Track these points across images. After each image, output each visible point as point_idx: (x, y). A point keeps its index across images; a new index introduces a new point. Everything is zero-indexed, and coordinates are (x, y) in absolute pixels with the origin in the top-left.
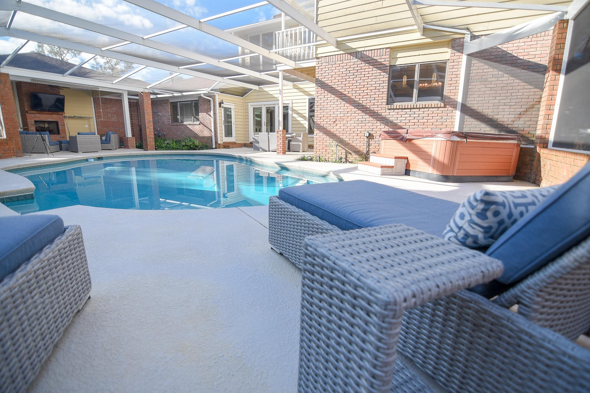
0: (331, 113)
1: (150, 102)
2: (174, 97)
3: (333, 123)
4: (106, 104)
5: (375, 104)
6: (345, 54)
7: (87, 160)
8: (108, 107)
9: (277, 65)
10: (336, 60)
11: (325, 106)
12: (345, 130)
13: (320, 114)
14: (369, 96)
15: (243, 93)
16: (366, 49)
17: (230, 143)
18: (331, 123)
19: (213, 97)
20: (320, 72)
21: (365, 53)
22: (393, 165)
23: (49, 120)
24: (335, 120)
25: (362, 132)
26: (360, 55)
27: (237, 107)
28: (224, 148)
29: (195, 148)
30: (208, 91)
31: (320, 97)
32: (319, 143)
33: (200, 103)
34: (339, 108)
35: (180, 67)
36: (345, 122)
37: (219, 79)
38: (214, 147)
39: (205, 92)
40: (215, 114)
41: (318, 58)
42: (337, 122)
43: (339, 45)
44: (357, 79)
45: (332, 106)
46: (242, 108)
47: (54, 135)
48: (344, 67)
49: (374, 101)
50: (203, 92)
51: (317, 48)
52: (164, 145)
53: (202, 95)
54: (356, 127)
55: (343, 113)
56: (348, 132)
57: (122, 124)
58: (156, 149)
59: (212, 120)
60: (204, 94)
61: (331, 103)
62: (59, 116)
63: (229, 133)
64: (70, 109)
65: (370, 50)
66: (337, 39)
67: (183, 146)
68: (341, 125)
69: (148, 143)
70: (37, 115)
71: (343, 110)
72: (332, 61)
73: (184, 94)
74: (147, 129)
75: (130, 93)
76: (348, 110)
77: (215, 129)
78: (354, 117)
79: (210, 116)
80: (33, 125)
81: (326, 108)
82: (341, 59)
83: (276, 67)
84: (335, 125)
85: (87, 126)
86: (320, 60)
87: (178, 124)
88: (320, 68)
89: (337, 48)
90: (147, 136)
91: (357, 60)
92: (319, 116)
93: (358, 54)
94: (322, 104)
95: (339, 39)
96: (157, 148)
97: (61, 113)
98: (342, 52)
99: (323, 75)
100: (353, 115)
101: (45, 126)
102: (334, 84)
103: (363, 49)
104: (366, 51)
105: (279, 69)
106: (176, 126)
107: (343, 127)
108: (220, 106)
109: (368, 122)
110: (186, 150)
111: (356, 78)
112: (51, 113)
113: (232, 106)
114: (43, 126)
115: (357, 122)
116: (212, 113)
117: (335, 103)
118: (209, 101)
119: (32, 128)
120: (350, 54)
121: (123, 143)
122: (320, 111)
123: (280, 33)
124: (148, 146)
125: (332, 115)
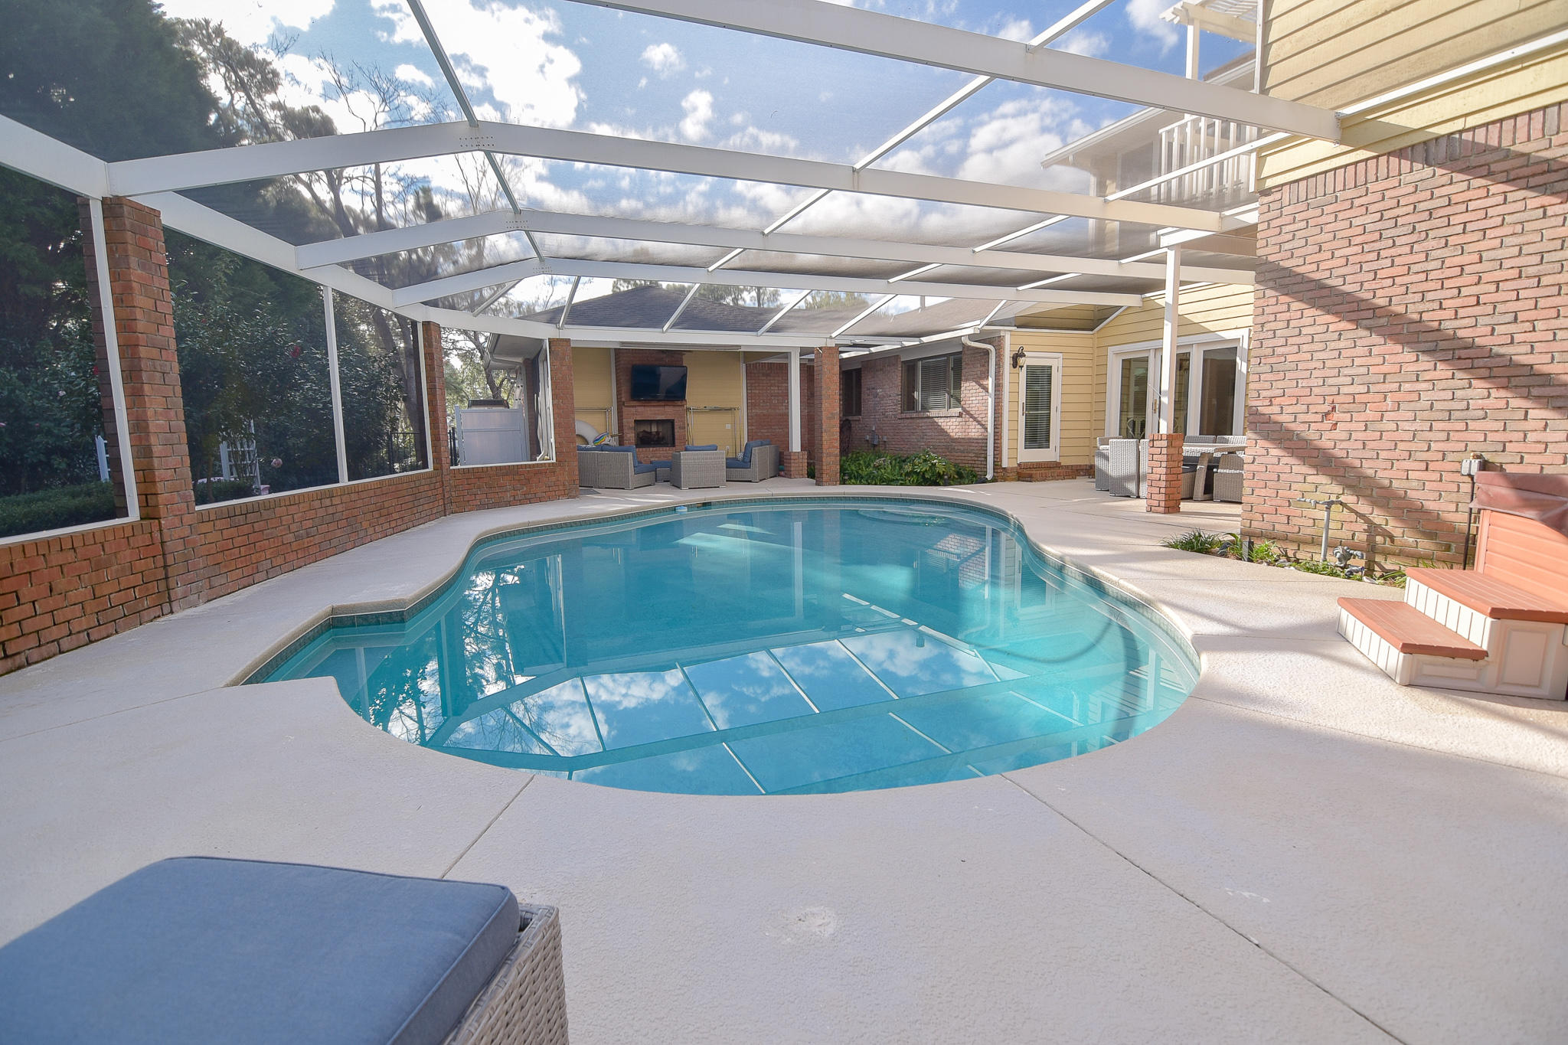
0: (1313, 382)
1: (837, 369)
2: (904, 349)
3: (1319, 417)
4: (770, 376)
5: (1518, 338)
6: (1377, 157)
7: (674, 509)
8: (773, 382)
9: (1160, 232)
10: (1339, 187)
11: (1290, 358)
12: (1370, 445)
13: (1267, 385)
14: (1489, 309)
15: (1092, 321)
16: (1472, 121)
17: (1039, 466)
18: (1310, 417)
19: (996, 341)
20: (1272, 241)
21: (1465, 136)
22: (1485, 648)
23: (659, 418)
24: (1327, 408)
25: (1450, 457)
26: (1442, 150)
27: (1069, 363)
28: (1019, 480)
29: (936, 480)
30: (980, 327)
31: (1273, 326)
32: (1263, 492)
33: (965, 359)
34: (1348, 362)
35: (891, 280)
36: (1370, 415)
37: (1009, 292)
38: (989, 477)
39: (970, 331)
40: (998, 387)
41: (1266, 193)
42: (1336, 416)
43: (1348, 130)
44: (1430, 244)
45: (1316, 356)
46: (1088, 363)
47: (665, 448)
48: (1370, 207)
49: (1512, 328)
50: (967, 329)
51: (1261, 161)
52: (864, 472)
53: (965, 340)
54: (1419, 436)
55: (1366, 379)
56: (1383, 455)
57: (784, 420)
58: (843, 482)
59: (990, 401)
60: (971, 337)
61: (1315, 347)
62: (677, 408)
63: (1037, 435)
64: (696, 393)
65: (1493, 122)
66: (1339, 111)
67: (908, 474)
68: (1353, 426)
69: (824, 468)
70: (640, 409)
71: (1364, 370)
72: (1321, 192)
73: (925, 339)
74: (824, 434)
75: (804, 351)
76: (1385, 369)
77: (998, 426)
78: (1415, 396)
79: (986, 389)
80: (631, 428)
81: (1293, 366)
82: (1361, 180)
83: (1158, 237)
84: (1327, 425)
85: (728, 426)
86: (1277, 196)
87: (914, 415)
88: (1274, 224)
89: (1341, 142)
90: (824, 451)
91: (1429, 171)
92: (1264, 394)
93: (1433, 149)
94: (1279, 351)
95: (1348, 111)
96: (846, 478)
97: (679, 403)
98: (1363, 154)
99: (1287, 246)
100: (1406, 387)
101: (651, 429)
102: (1327, 274)
103: (1458, 125)
104: (1473, 129)
105: (1165, 241)
106: (909, 421)
107: (1361, 436)
108: (1015, 364)
109: (1481, 413)
110: (912, 484)
111: (1425, 244)
112: (662, 403)
113: (1055, 363)
114: (649, 431)
115: (1426, 415)
116: (990, 383)
117: (1332, 345)
118: (987, 352)
119: (629, 435)
120: (1400, 153)
121: (781, 467)
122: (1270, 377)
123: (1173, 129)
124: (824, 475)
125: (1316, 391)
